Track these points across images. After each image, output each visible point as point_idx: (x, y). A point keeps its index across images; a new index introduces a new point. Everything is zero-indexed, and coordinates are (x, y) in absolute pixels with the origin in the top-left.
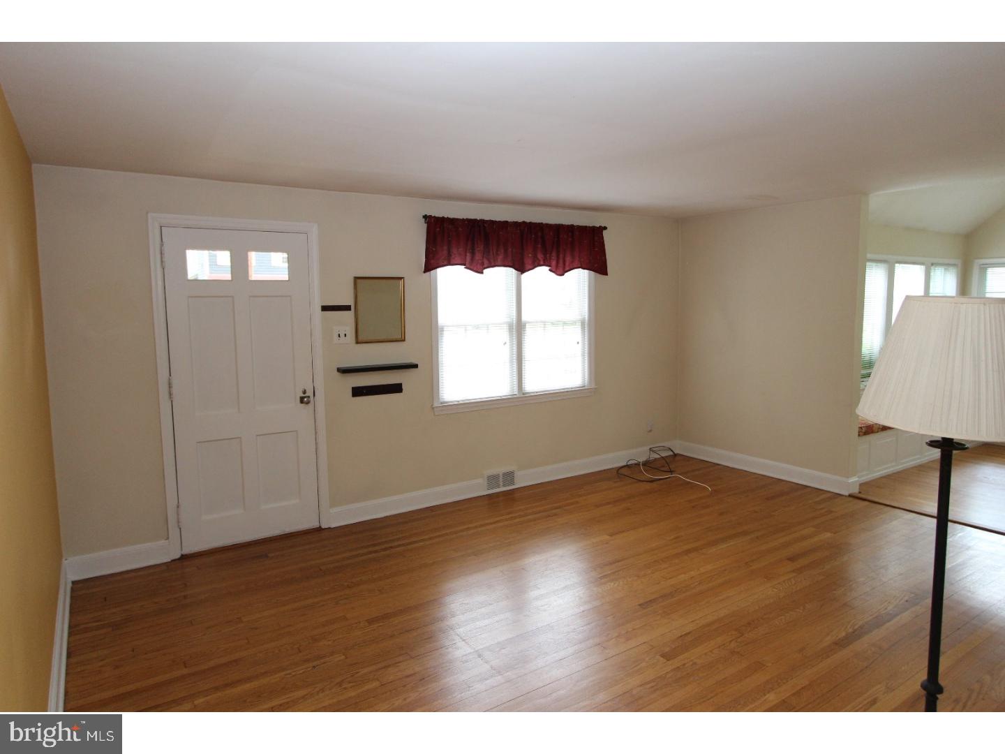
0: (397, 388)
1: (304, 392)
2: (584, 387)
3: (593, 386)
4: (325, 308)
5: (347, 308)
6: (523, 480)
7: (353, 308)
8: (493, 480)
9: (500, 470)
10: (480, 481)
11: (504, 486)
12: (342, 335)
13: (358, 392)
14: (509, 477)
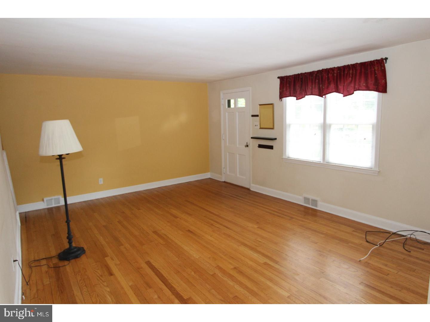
0: (271, 147)
1: (247, 143)
2: (372, 168)
3: (377, 170)
4: (253, 116)
5: (257, 116)
6: (322, 207)
7: (259, 115)
8: (306, 200)
9: (311, 197)
10: (301, 198)
11: (312, 205)
12: (256, 125)
13: (260, 146)
14: (315, 202)
